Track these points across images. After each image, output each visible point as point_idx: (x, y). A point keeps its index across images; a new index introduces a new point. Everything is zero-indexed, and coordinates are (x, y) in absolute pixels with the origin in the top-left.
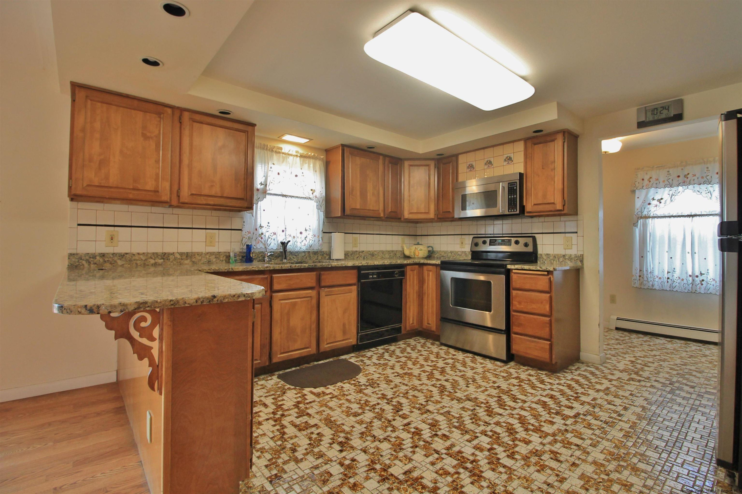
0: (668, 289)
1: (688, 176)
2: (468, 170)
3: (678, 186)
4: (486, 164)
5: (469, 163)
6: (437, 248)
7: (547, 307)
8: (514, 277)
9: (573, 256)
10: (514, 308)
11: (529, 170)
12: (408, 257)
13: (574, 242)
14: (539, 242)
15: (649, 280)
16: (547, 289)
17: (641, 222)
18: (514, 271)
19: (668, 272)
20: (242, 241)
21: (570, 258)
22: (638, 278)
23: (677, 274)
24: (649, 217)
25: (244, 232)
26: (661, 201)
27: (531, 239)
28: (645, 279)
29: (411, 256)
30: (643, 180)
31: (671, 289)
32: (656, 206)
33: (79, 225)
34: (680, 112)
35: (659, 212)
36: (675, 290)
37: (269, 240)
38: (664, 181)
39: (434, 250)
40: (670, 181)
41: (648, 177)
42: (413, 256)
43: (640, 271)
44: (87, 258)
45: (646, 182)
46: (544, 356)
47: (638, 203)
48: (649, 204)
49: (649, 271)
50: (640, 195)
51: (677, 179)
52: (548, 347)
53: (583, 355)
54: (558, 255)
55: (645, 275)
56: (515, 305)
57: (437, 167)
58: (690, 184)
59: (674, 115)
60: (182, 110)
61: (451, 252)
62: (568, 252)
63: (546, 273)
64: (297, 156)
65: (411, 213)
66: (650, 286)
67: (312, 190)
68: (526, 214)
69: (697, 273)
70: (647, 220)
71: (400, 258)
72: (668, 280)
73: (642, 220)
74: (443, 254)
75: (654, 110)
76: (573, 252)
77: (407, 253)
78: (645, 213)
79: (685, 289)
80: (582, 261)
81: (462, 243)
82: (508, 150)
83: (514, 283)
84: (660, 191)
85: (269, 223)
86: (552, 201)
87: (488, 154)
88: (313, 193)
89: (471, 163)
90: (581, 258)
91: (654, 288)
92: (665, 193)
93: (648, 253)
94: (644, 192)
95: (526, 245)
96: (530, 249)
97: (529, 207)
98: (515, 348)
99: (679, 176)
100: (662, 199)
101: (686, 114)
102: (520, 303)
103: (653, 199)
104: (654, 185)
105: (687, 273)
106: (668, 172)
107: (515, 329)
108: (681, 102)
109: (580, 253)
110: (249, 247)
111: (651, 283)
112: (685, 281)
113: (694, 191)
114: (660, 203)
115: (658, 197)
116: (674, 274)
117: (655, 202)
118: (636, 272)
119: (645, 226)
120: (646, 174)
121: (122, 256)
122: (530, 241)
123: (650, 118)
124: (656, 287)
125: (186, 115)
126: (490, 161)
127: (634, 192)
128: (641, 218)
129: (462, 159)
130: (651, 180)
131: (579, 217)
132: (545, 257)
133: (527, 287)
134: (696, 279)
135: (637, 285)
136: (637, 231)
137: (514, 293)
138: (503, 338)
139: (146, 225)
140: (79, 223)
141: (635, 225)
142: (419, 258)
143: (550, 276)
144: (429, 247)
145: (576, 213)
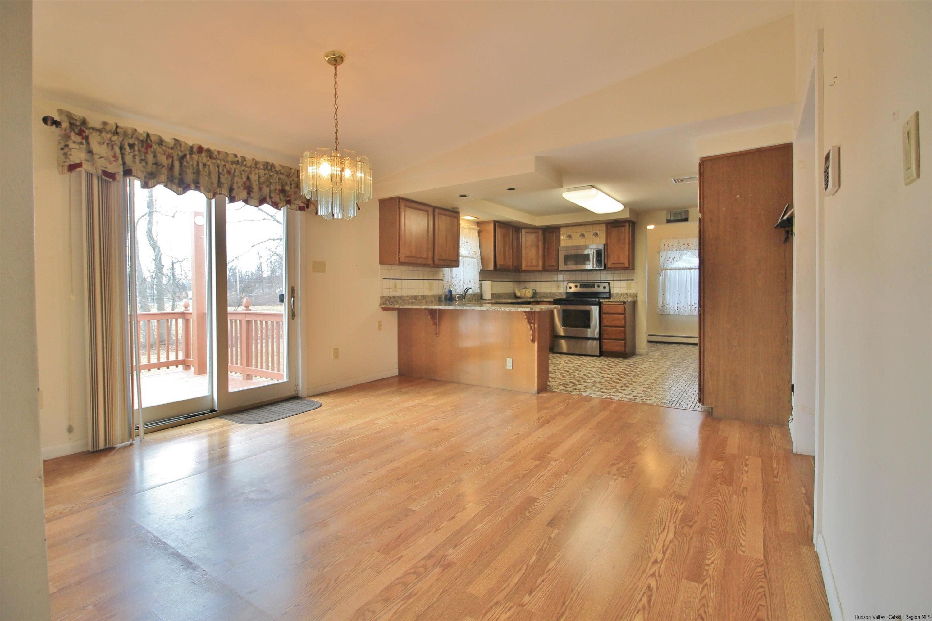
0: (678, 314)
1: (689, 244)
2: (568, 238)
3: (684, 250)
4: (580, 236)
5: (568, 234)
6: (538, 291)
7: (623, 322)
8: (604, 306)
9: (632, 294)
10: (604, 325)
11: (609, 242)
12: (519, 298)
13: (632, 285)
14: (611, 286)
15: (667, 309)
16: (623, 312)
17: (663, 272)
18: (604, 303)
19: (678, 303)
20: (443, 287)
21: (630, 295)
22: (661, 308)
23: (682, 305)
24: (668, 269)
25: (444, 282)
26: (675, 259)
27: (608, 284)
28: (665, 308)
29: (521, 297)
30: (664, 245)
31: (679, 314)
32: (672, 262)
33: (384, 279)
34: (687, 217)
35: (674, 266)
36: (681, 314)
37: (456, 286)
38: (676, 247)
39: (537, 292)
40: (679, 247)
41: (668, 244)
42: (524, 297)
43: (662, 303)
44: (388, 299)
45: (666, 246)
46: (621, 349)
47: (662, 260)
48: (668, 261)
49: (667, 303)
50: (663, 254)
51: (683, 246)
52: (623, 344)
53: (638, 351)
54: (623, 293)
55: (665, 306)
56: (605, 322)
57: (544, 234)
58: (690, 249)
59: (684, 218)
60: (434, 208)
61: (550, 293)
62: (629, 292)
63: (622, 303)
64: (467, 228)
65: (527, 266)
66: (668, 312)
67: (474, 252)
68: (607, 269)
69: (693, 304)
70: (667, 271)
71: (512, 298)
72: (678, 308)
73: (663, 271)
74: (543, 295)
75: (675, 214)
76: (631, 291)
77: (518, 294)
78: (665, 267)
79: (687, 313)
80: (637, 297)
81: (558, 287)
82: (596, 229)
83: (604, 310)
84: (674, 252)
85: (456, 275)
86: (623, 262)
87: (583, 230)
88: (475, 254)
89: (570, 234)
90: (636, 295)
91: (670, 313)
92: (676, 254)
93: (667, 292)
94: (665, 253)
95: (605, 288)
96: (607, 290)
97: (609, 265)
98: (605, 348)
99: (684, 244)
100: (675, 258)
101: (690, 219)
102: (607, 321)
103: (670, 258)
104: (671, 249)
105: (687, 304)
106: (679, 241)
107: (604, 336)
108: (687, 212)
109: (635, 292)
110: (450, 291)
111: (668, 311)
112: (687, 309)
113: (692, 254)
114: (674, 260)
115: (672, 257)
116: (681, 305)
117: (670, 260)
118: (660, 305)
119: (665, 275)
120: (666, 241)
121: (400, 297)
122: (607, 285)
123: (673, 218)
124: (671, 313)
125: (437, 210)
126: (583, 234)
127: (659, 252)
128: (663, 269)
129: (562, 231)
130: (669, 245)
131: (636, 271)
132: (615, 295)
133: (612, 311)
134: (693, 307)
135: (661, 312)
136: (661, 278)
137: (604, 316)
138: (598, 342)
139: (412, 278)
140: (384, 278)
141: (660, 274)
142: (528, 298)
143: (625, 305)
144: (533, 290)
145: (633, 269)
